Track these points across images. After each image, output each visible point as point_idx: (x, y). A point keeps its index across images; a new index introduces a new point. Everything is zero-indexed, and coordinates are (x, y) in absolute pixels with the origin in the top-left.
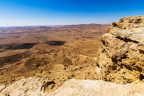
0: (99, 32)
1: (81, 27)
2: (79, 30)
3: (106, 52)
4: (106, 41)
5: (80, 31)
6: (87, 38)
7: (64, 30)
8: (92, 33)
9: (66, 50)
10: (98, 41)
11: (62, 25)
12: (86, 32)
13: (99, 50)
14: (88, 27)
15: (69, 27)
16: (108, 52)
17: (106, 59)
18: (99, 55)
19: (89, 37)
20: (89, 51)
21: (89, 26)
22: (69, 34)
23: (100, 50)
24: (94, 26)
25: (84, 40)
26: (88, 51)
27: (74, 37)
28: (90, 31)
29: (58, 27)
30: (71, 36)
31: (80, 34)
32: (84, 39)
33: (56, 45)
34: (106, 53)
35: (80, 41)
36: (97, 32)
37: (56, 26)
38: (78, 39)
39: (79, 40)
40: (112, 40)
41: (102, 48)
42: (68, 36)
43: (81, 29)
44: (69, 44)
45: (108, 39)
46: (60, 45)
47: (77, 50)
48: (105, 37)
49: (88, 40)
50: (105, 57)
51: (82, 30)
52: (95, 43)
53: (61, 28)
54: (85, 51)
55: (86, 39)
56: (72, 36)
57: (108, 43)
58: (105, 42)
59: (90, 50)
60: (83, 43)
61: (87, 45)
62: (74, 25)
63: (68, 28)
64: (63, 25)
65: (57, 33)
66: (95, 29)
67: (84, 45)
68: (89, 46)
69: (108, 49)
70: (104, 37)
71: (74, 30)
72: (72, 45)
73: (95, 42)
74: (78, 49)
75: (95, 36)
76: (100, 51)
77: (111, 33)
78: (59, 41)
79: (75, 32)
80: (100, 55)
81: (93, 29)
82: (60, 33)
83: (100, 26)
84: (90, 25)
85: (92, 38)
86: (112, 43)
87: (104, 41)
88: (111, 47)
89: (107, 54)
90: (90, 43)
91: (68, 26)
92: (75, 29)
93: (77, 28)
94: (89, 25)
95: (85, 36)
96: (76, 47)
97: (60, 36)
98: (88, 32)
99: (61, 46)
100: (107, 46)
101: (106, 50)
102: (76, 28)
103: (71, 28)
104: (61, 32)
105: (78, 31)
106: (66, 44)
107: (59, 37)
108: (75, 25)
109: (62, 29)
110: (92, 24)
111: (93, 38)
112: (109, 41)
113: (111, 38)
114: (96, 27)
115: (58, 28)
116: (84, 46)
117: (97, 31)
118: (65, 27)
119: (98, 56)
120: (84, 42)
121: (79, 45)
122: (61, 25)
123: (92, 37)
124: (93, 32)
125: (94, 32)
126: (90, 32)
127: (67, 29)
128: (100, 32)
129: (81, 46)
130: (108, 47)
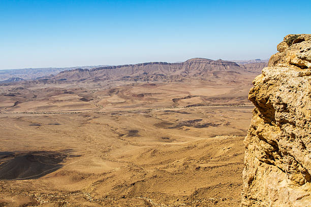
0: (232, 98)
1: (145, 76)
2: (136, 90)
3: (286, 154)
4: (274, 100)
5: (142, 95)
6: (179, 126)
7: (58, 92)
8: (201, 102)
9: (72, 197)
10: (232, 141)
11: (50, 70)
12: (174, 100)
13: (247, 156)
14: (178, 72)
15: (86, 75)
16: (296, 150)
17: (290, 190)
18: (251, 180)
19: (190, 123)
20: (197, 192)
21: (184, 70)
22: (84, 110)
23: (254, 153)
24: (205, 70)
25: (166, 139)
26: (189, 194)
27: (113, 123)
28: (193, 93)
29: (29, 78)
30: (96, 120)
31: (141, 108)
32: (163, 131)
33: (13, 176)
34: (286, 159)
35: (146, 142)
36: (224, 99)
37: (17, 76)
38: (133, 133)
39: (139, 140)
40: (304, 86)
41: (261, 138)
42: (83, 123)
43: (144, 86)
44: (89, 164)
45: (282, 87)
46: (39, 172)
47: (131, 195)
48: (269, 82)
49: (184, 139)
50: (284, 183)
51: (152, 90)
52: (221, 152)
53: (45, 81)
54: (177, 194)
55: (173, 133)
56: (102, 120)
57: (285, 105)
58: (271, 105)
59: (201, 185)
60: (163, 154)
61: (182, 161)
62: (111, 68)
63: (81, 83)
64: (55, 70)
65: (17, 112)
66: (214, 85)
67: (168, 161)
68: (191, 168)
69: (293, 136)
70: (264, 82)
71: (112, 92)
72: (105, 166)
73: (222, 143)
74: (138, 186)
75: (218, 116)
76: (257, 160)
77: (291, 64)
78: (33, 149)
79: (115, 98)
80: (259, 177)
81: (204, 83)
82: (39, 108)
83: (235, 69)
84: (189, 63)
85: (205, 126)
86: (304, 101)
87: (267, 99)
88: (302, 122)
89: (290, 163)
90: (195, 154)
91: (81, 70)
92: (118, 85)
93: (125, 78)
94: (183, 64)
95: (170, 118)
96: (127, 177)
97: (39, 125)
98: (183, 95)
99: (44, 180)
100: (283, 122)
101: (283, 143)
102: (123, 83)
103: (97, 80)
104: (45, 104)
105: (134, 95)
106: (71, 165)
107: (33, 130)
108: (115, 67)
109: (47, 86)
110: (198, 61)
111: (211, 128)
112: (291, 95)
113: (295, 82)
114: (215, 74)
115: (27, 83)
116: (170, 170)
117: (225, 91)
118: (65, 76)
119: (246, 185)
120: (169, 149)
121: (140, 163)
122: (40, 70)
123: (205, 121)
124: (204, 98)
125: (211, 99)
126: (189, 97)
127: (75, 85)
128: (238, 94)
129: (151, 171)
130: (289, 129)
